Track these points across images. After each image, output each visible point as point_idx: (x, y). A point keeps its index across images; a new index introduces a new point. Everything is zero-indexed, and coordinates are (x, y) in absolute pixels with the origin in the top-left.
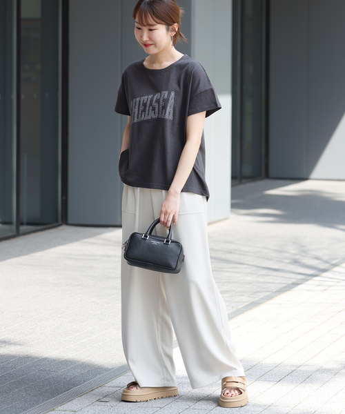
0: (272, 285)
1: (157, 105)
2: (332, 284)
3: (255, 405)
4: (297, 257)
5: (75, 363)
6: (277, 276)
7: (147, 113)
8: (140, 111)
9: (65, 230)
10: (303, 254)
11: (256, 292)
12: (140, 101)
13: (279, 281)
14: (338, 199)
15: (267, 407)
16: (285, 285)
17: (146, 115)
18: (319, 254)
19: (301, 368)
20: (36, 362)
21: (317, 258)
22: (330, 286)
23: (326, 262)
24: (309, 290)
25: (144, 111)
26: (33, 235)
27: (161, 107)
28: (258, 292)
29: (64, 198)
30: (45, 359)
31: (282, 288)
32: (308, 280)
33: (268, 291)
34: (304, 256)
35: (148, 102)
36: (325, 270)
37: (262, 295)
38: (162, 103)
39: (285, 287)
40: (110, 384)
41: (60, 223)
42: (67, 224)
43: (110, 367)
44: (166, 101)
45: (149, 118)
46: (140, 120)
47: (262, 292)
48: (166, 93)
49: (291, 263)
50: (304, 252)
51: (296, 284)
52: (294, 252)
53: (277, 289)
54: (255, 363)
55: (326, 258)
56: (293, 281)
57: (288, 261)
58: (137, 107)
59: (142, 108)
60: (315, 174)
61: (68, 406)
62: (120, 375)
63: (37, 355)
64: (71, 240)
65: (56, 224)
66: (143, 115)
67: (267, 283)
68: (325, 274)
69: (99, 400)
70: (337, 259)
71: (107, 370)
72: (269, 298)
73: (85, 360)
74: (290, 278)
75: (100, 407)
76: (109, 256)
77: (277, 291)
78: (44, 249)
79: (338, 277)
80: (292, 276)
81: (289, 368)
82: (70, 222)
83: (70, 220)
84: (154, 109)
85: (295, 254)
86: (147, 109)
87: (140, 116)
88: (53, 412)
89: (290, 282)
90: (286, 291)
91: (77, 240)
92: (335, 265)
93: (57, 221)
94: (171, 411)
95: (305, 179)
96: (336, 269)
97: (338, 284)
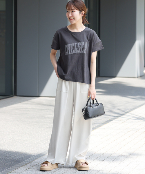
0: (101, 121)
1: (80, 47)
2: (126, 120)
3: (93, 170)
4: (111, 109)
5: (19, 153)
6: (103, 117)
7: (75, 50)
8: (72, 50)
9: (15, 98)
10: (114, 108)
11: (94, 124)
12: (71, 45)
13: (104, 119)
14: (128, 85)
15: (98, 171)
16: (106, 121)
17: (75, 51)
18: (120, 108)
19: (112, 155)
20: (3, 153)
21: (119, 110)
22: (125, 121)
23: (123, 111)
24: (116, 123)
25: (74, 49)
26: (2, 100)
27: (82, 48)
28: (95, 124)
29: (15, 85)
30: (7, 151)
31: (105, 122)
32: (116, 119)
33: (99, 123)
34: (114, 109)
35: (75, 46)
36: (122, 115)
37: (97, 125)
38: (82, 47)
39: (106, 122)
40: (34, 162)
41: (13, 95)
42: (16, 95)
43: (34, 155)
44: (84, 46)
45: (76, 52)
46: (71, 53)
47: (97, 123)
48: (84, 42)
49: (109, 112)
50: (114, 107)
51: (110, 120)
52: (110, 107)
53: (103, 122)
54: (93, 153)
55: (123, 110)
56: (110, 119)
57: (107, 111)
58: (70, 48)
59: (72, 48)
60: (119, 75)
61: (16, 171)
62: (38, 158)
63: (4, 150)
64: (18, 102)
65: (11, 96)
66: (73, 51)
67: (99, 120)
68: (123, 116)
69: (29, 168)
70: (128, 110)
71: (33, 156)
72: (99, 126)
73: (23, 152)
74: (108, 118)
75: (30, 171)
76: (34, 109)
77: (103, 123)
78: (7, 106)
79: (128, 117)
80: (109, 117)
81: (108, 155)
82: (17, 95)
83: (18, 94)
84: (78, 49)
85: (110, 108)
86: (75, 49)
87: (71, 51)
88: (10, 173)
89: (108, 120)
90: (106, 123)
91: (20, 102)
92: (127, 112)
93: (12, 94)
94: (59, 173)
95: (115, 77)
96: (127, 114)
97: (128, 120)
